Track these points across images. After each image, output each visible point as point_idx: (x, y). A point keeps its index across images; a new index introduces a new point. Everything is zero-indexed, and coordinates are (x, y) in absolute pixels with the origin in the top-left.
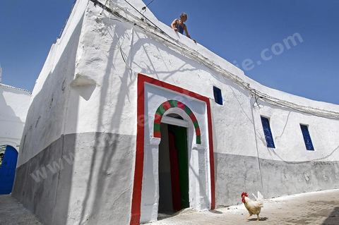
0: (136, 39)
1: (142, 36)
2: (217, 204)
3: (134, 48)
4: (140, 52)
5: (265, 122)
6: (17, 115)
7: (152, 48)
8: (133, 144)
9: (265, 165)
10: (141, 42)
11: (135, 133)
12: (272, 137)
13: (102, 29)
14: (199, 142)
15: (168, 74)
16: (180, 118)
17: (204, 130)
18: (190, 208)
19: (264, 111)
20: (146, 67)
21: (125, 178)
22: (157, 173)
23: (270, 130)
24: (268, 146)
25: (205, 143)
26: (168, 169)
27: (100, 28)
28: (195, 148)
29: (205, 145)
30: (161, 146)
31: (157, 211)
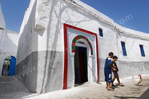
0: (62, 7)
1: (65, 5)
2: (100, 80)
3: (61, 11)
4: (64, 13)
5: (123, 44)
6: (14, 43)
7: (70, 11)
8: (63, 56)
9: (122, 63)
10: (64, 8)
11: (63, 51)
12: (126, 51)
13: (46, 2)
14: (92, 54)
15: (77, 23)
16: (83, 43)
17: (94, 48)
18: (88, 82)
19: (123, 39)
20: (67, 20)
21: (60, 70)
22: (74, 68)
23: (125, 47)
24: (124, 55)
25: (95, 54)
26: (79, 66)
27: (45, 2)
28: (90, 57)
30: (75, 56)
31: (74, 83)
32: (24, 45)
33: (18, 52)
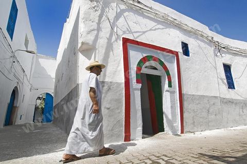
0: (119, 11)
1: (123, 7)
2: (185, 130)
3: (118, 17)
4: (121, 20)
5: (227, 68)
6: (49, 74)
8: (123, 88)
9: (226, 103)
10: (123, 11)
11: (123, 81)
12: (232, 80)
13: (95, 6)
14: (170, 86)
15: (141, 33)
16: (155, 69)
17: (174, 76)
18: (165, 132)
19: (227, 59)
21: (119, 111)
22: (140, 108)
23: (231, 74)
24: (229, 88)
25: (175, 86)
26: (148, 106)
27: (94, 6)
28: (167, 91)
29: (175, 88)
30: (141, 89)
31: (141, 133)
32: (64, 75)
33: (56, 87)
